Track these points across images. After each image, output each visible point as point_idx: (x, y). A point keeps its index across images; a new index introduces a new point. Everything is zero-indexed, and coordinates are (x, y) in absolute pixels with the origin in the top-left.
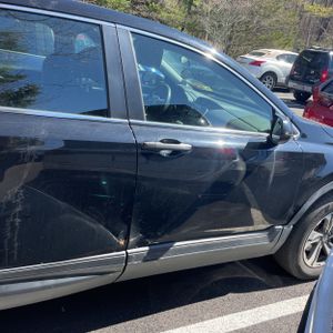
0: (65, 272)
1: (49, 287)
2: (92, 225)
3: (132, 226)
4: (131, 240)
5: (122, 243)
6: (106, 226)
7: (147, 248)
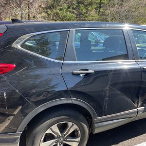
0: (119, 118)
1: (115, 123)
2: (127, 99)
3: (139, 99)
4: (139, 104)
5: (136, 105)
6: (131, 100)
7: (143, 107)
